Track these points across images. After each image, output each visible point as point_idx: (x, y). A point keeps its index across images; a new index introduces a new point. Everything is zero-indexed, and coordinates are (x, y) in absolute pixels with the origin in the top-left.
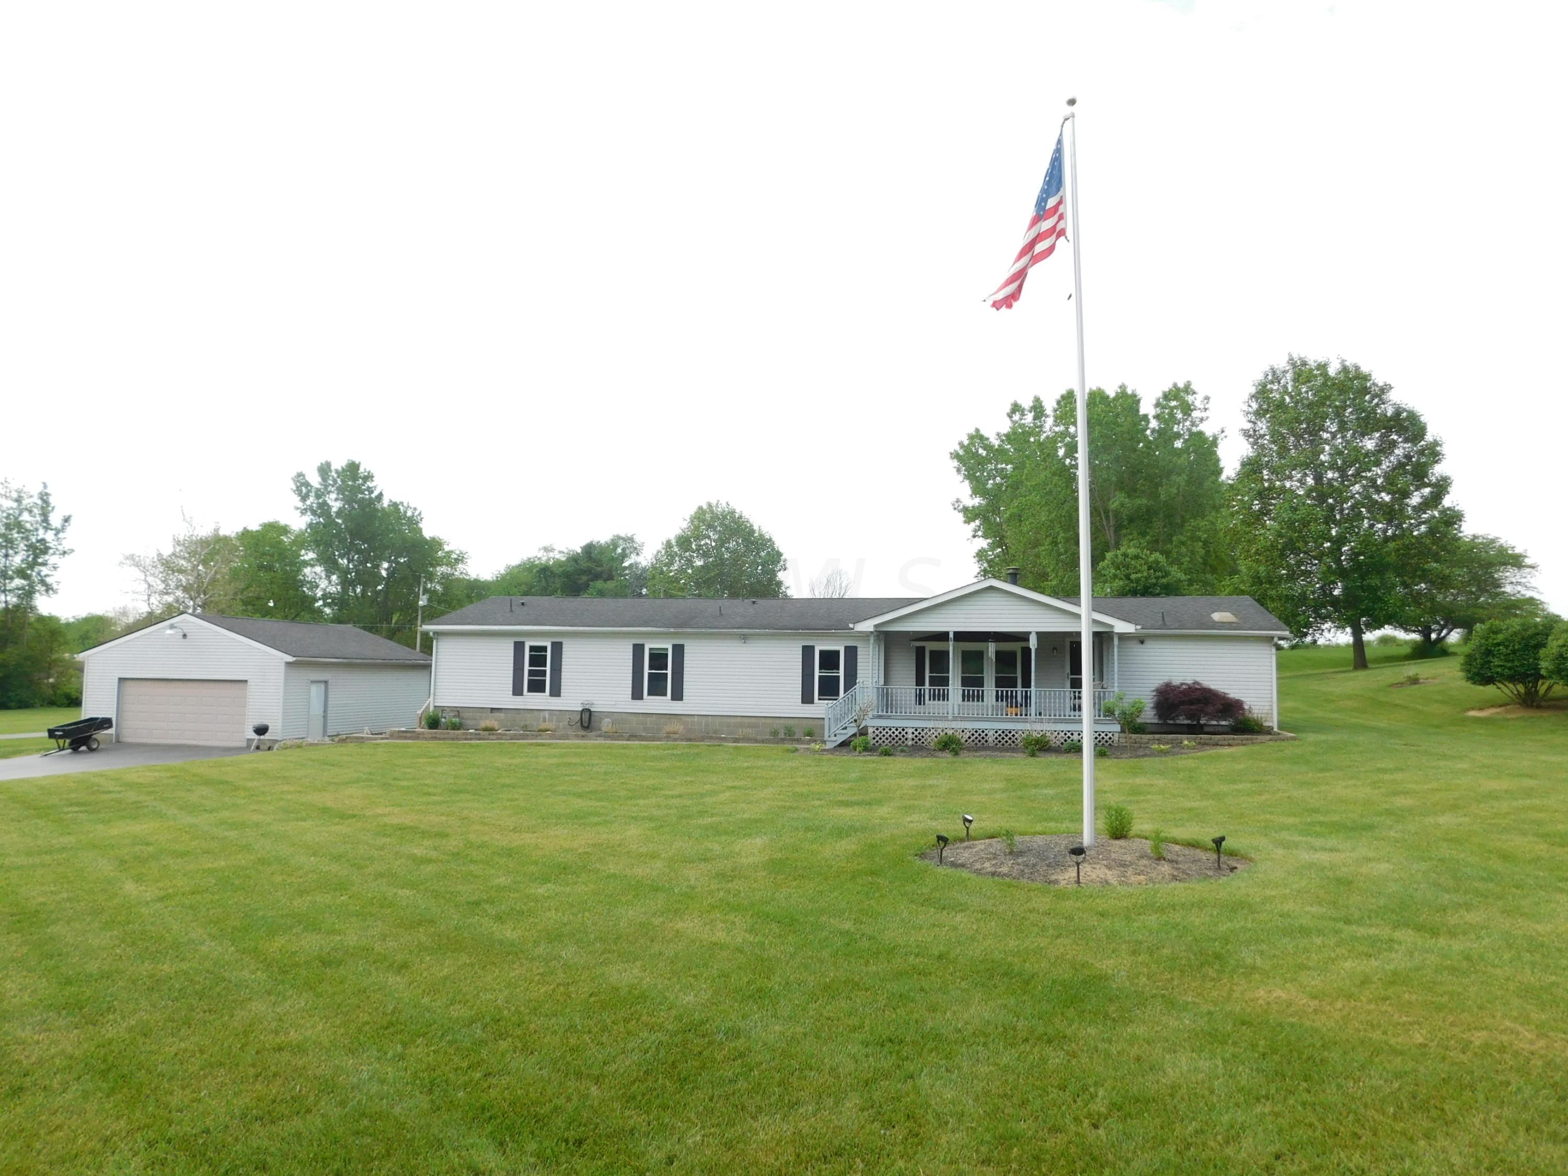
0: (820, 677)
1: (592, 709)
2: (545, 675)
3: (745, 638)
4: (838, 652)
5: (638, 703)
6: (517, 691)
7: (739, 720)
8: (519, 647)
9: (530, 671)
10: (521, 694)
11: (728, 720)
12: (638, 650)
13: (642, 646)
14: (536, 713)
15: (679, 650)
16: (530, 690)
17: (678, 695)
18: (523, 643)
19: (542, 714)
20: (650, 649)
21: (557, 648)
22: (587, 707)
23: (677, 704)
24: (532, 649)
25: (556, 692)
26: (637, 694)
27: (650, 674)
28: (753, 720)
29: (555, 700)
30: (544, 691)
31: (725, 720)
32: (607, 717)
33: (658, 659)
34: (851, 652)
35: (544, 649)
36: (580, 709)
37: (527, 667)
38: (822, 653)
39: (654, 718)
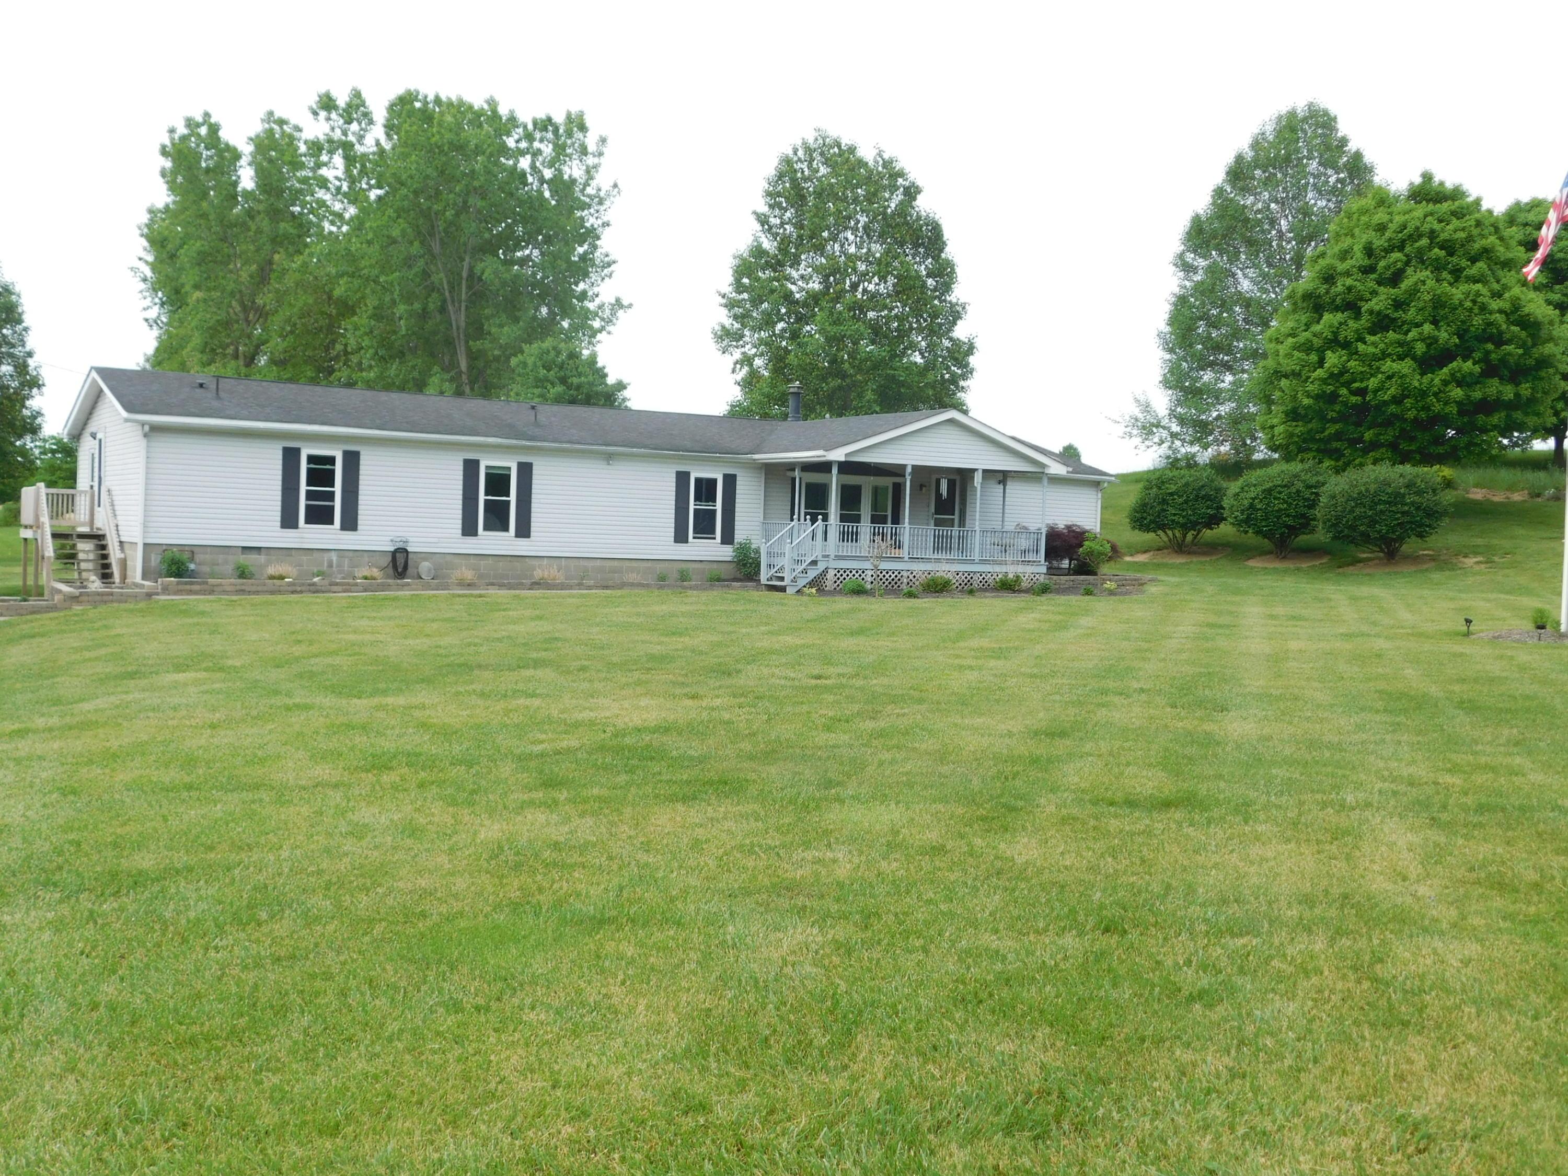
0: (695, 510)
1: (409, 549)
2: (332, 499)
3: (609, 458)
4: (714, 481)
5: (470, 540)
6: (289, 521)
7: (598, 563)
8: (291, 456)
9: (308, 492)
10: (295, 526)
11: (586, 563)
12: (471, 467)
13: (477, 463)
14: (316, 554)
15: (525, 470)
16: (308, 521)
17: (524, 531)
18: (297, 451)
19: (326, 556)
20: (487, 467)
21: (352, 459)
22: (401, 545)
23: (522, 542)
24: (312, 459)
25: (350, 523)
26: (469, 529)
27: (486, 501)
28: (616, 563)
29: (348, 535)
30: (332, 523)
31: (582, 563)
32: (425, 559)
33: (498, 482)
34: (730, 480)
35: (331, 460)
36: (392, 549)
37: (303, 488)
38: (698, 481)
39: (490, 561)
